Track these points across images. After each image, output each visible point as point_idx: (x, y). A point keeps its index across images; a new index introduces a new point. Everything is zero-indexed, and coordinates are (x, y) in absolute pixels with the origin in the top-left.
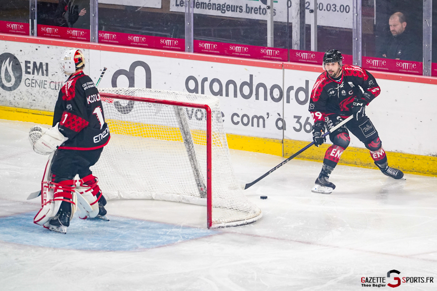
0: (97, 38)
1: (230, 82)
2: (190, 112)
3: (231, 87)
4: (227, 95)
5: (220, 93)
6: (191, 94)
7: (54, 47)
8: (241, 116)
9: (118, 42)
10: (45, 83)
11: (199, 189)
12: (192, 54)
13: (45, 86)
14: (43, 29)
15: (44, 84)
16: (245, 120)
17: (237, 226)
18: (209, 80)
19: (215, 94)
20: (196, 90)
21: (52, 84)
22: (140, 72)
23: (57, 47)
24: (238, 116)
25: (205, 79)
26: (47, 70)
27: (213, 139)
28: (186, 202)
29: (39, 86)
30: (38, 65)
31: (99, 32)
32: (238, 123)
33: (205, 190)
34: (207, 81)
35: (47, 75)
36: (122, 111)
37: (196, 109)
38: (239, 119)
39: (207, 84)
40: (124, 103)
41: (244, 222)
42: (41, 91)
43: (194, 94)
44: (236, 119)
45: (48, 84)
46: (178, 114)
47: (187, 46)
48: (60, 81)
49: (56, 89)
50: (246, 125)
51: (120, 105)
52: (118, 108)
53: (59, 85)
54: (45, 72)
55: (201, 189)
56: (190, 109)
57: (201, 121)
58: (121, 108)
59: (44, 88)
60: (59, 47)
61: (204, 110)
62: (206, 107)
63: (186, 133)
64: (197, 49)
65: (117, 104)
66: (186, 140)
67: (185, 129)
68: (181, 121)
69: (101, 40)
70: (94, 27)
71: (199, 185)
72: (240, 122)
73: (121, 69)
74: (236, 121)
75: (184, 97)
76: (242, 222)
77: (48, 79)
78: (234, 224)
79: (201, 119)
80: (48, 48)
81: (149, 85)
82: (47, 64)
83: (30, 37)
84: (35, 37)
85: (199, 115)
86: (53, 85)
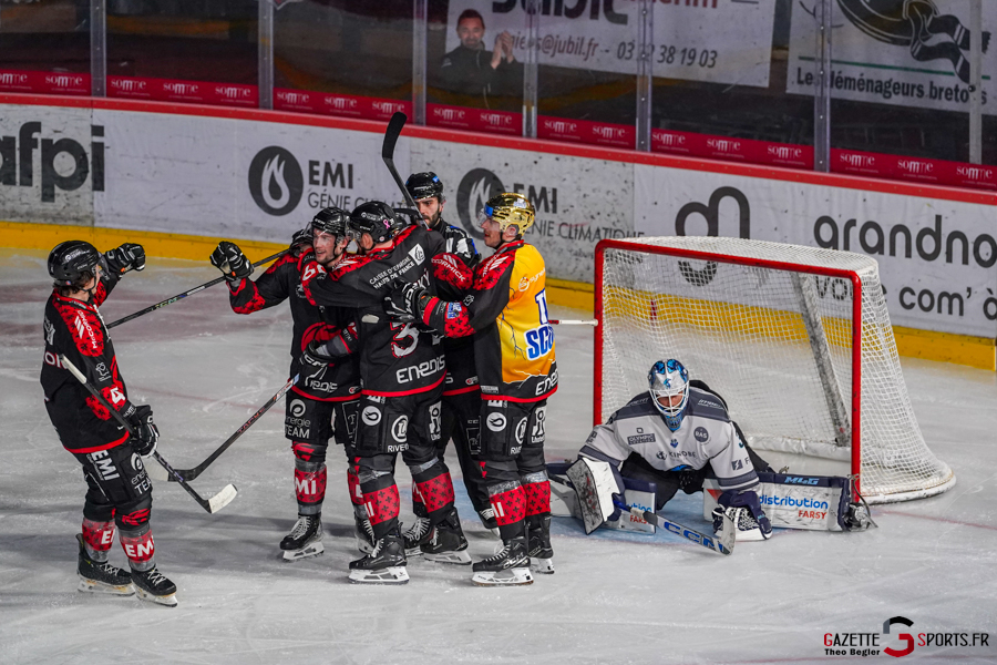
0: (649, 142)
1: (898, 228)
2: (822, 285)
3: (900, 237)
4: (893, 253)
5: (879, 249)
6: (823, 249)
7: (568, 158)
8: (917, 293)
9: (687, 150)
10: (552, 225)
11: (836, 430)
12: (827, 174)
13: (551, 232)
14: (548, 124)
15: (550, 228)
16: (926, 301)
17: (908, 501)
18: (860, 224)
19: (869, 250)
20: (833, 244)
21: (563, 228)
22: (729, 207)
23: (575, 158)
24: (913, 293)
25: (852, 223)
26: (554, 202)
27: (863, 336)
28: (812, 454)
29: (540, 231)
30: (538, 192)
31: (653, 131)
32: (912, 305)
33: (848, 432)
34: (855, 225)
35: (555, 211)
36: (693, 281)
37: (832, 279)
38: (914, 299)
39: (855, 232)
40: (698, 265)
41: (922, 493)
42: (542, 241)
43: (831, 250)
44: (908, 298)
45: (556, 228)
46: (799, 288)
47: (819, 161)
48: (579, 222)
49: (570, 238)
50: (928, 309)
51: (691, 270)
52: (687, 275)
53: (576, 230)
54: (551, 206)
55: (841, 430)
56: (822, 278)
57: (841, 302)
58: (692, 275)
59: (549, 235)
60: (577, 159)
61: (848, 281)
62: (851, 275)
63: (812, 325)
64: (837, 166)
65: (684, 267)
66: (814, 338)
67: (812, 316)
68: (804, 300)
69: (656, 146)
70: (643, 122)
71: (836, 422)
72: (917, 306)
73: (693, 201)
74: (907, 302)
75: (810, 255)
76: (916, 494)
77: (556, 218)
78: (902, 496)
79: (842, 298)
80: (557, 159)
81: (745, 233)
82: (555, 191)
83: (524, 140)
84: (534, 141)
85: (839, 289)
86: (565, 231)
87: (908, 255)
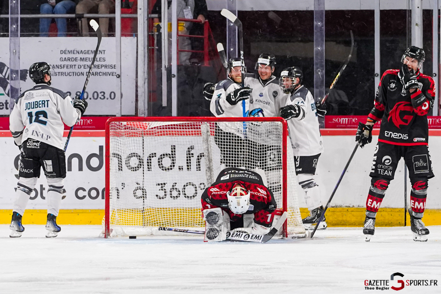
1: (74, 156)
8: (87, 190)
16: (94, 193)
32: (84, 197)
38: (86, 193)
44: (81, 193)
72: (87, 196)
74: (81, 196)
87: (81, 169)
